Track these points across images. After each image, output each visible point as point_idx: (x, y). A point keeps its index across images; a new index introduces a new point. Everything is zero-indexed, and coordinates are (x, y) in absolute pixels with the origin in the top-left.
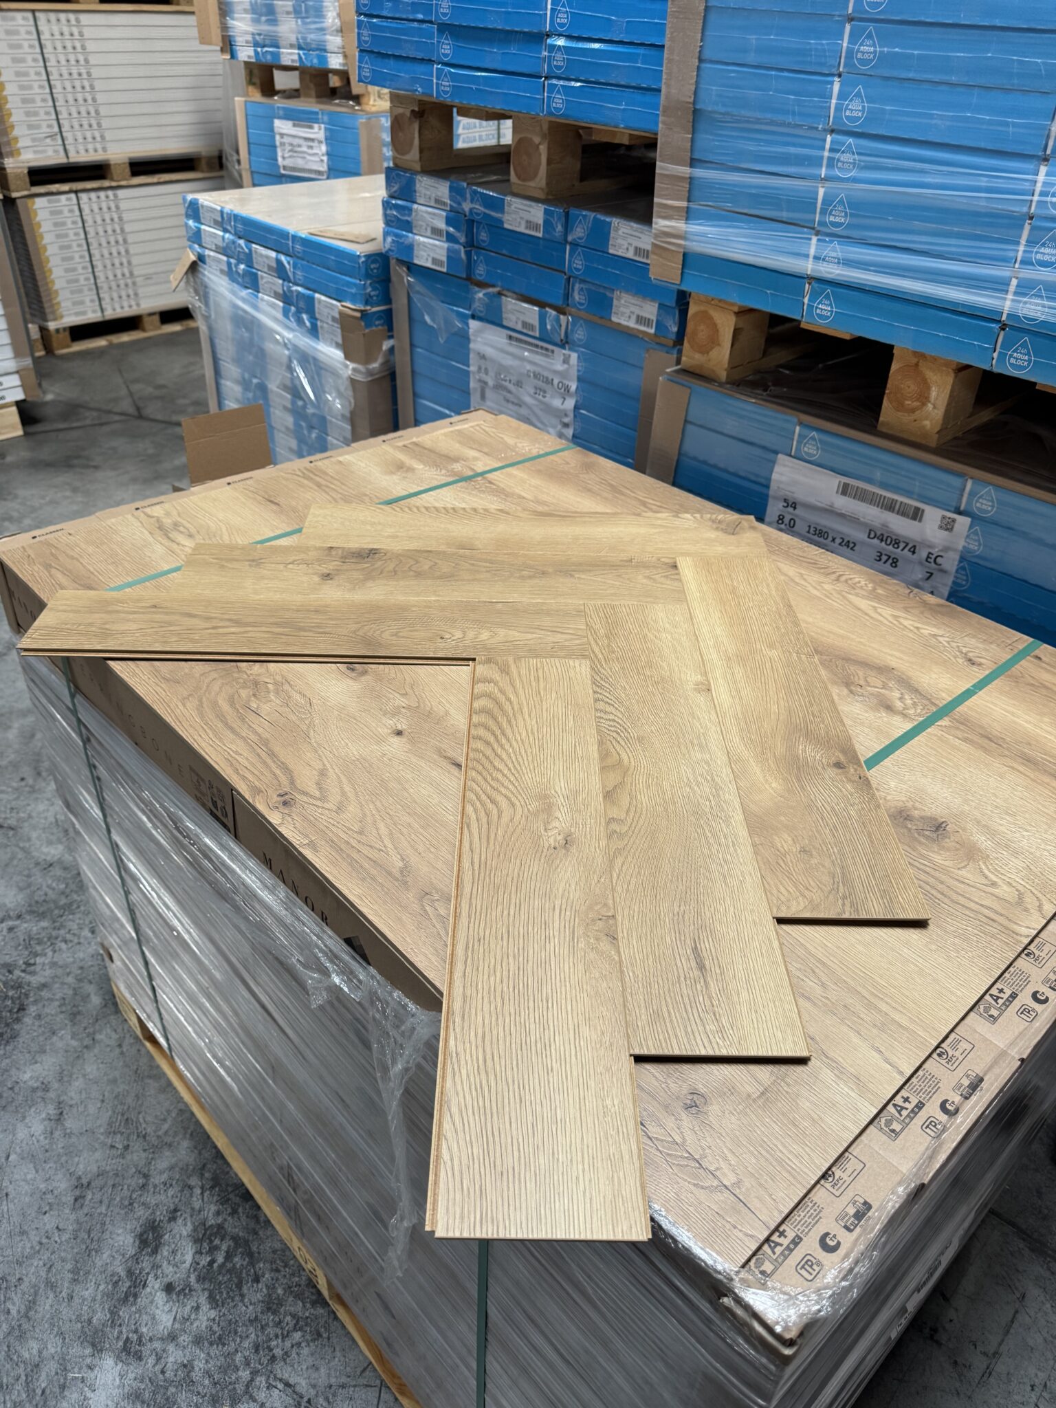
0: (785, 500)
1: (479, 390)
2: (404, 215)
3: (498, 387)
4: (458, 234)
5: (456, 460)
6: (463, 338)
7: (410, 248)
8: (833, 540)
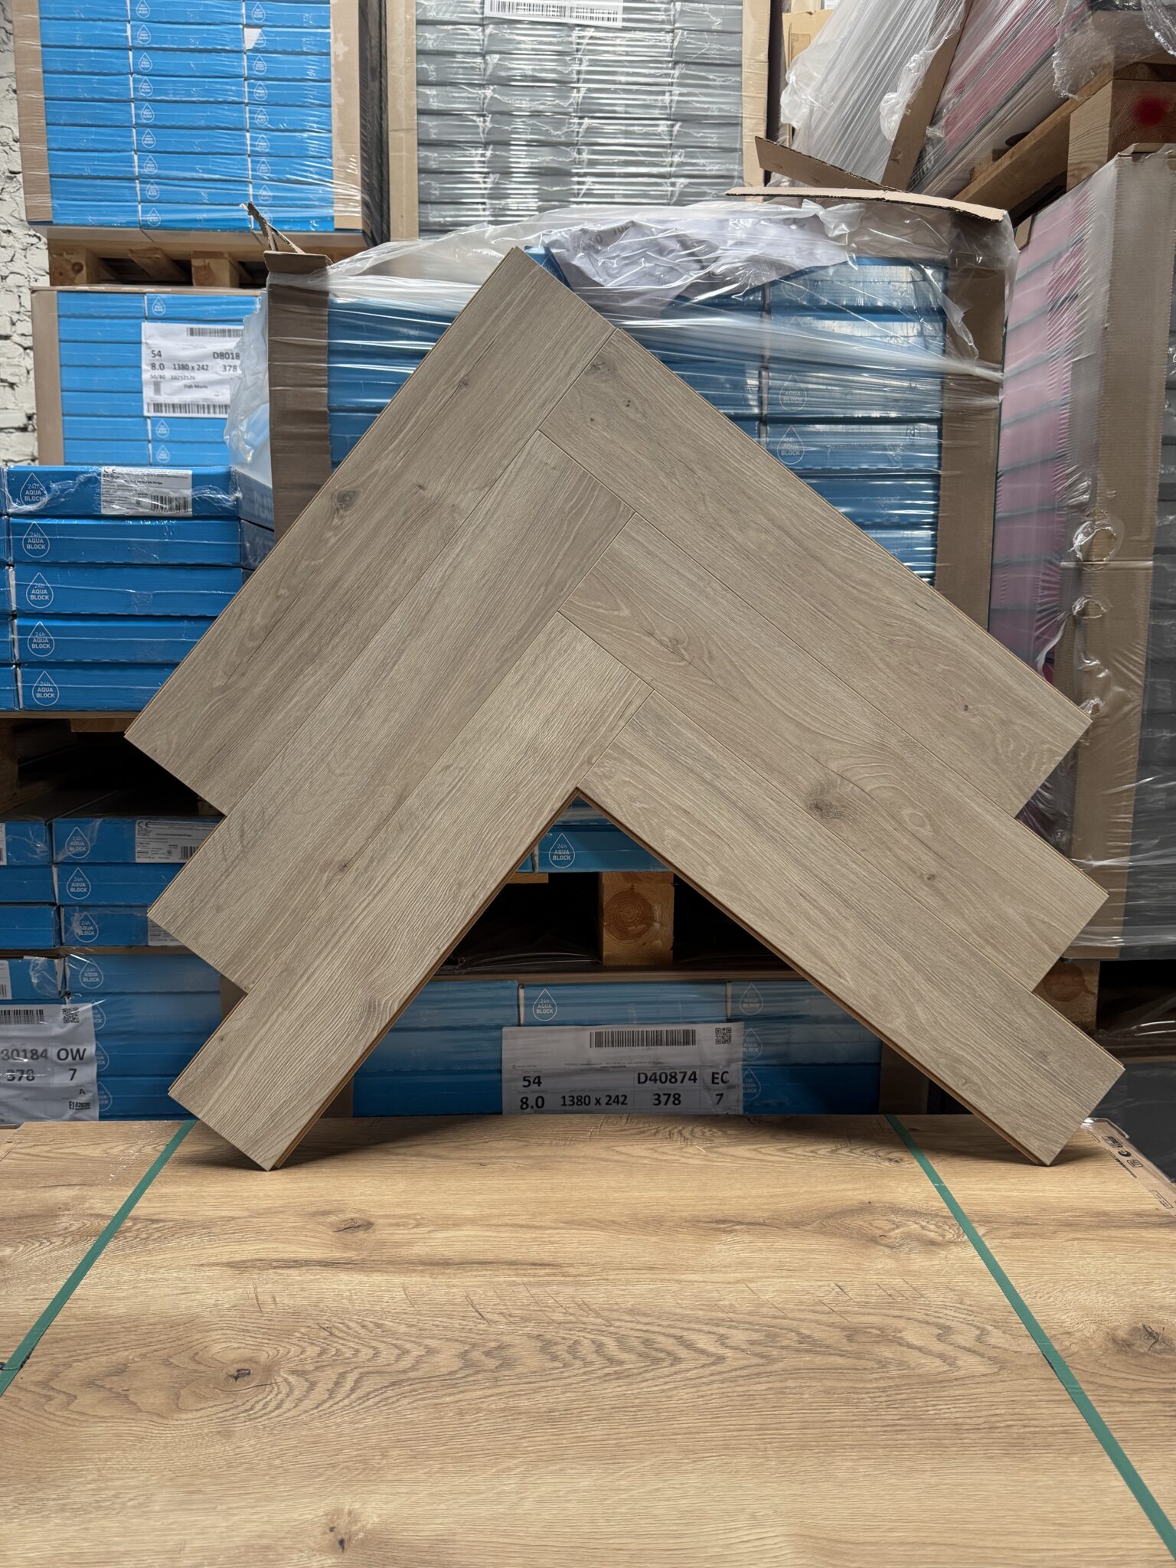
0: (525, 1079)
8: (598, 1102)
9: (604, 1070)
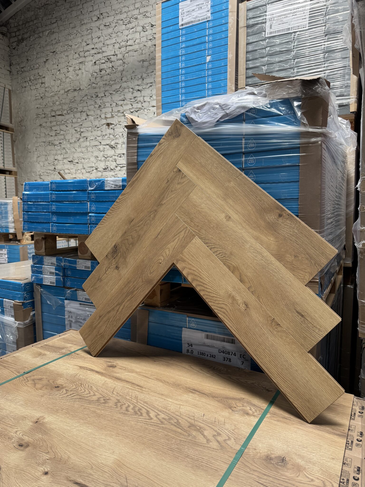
0: (188, 344)
1: (69, 324)
2: (40, 269)
3: (76, 322)
4: (60, 273)
5: (63, 348)
6: (63, 306)
7: (42, 279)
8: (207, 355)
9: (208, 346)
